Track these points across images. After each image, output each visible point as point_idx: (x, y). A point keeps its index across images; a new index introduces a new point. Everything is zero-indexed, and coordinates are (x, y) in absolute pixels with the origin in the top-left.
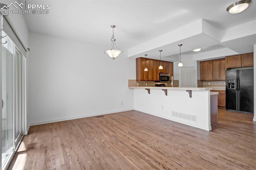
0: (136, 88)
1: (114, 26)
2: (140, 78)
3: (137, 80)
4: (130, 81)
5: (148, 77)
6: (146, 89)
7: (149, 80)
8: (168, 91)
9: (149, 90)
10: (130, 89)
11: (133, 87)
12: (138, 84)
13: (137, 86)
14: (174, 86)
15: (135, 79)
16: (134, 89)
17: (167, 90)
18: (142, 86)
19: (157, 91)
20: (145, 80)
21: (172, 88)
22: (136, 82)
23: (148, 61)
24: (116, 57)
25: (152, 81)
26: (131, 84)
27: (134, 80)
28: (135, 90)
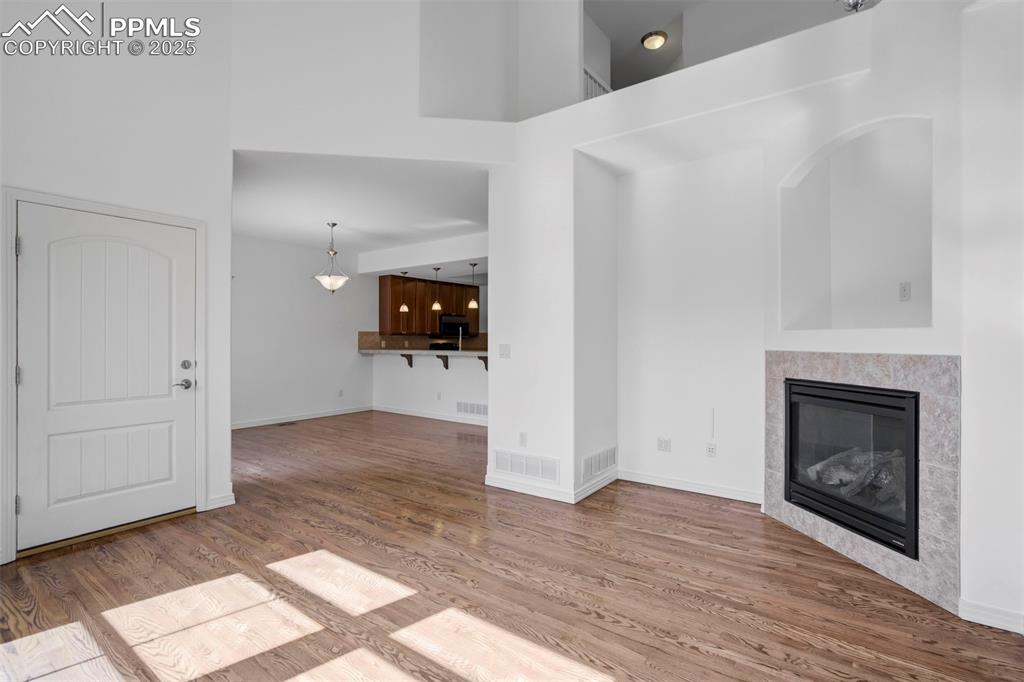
0: (379, 354)
1: (334, 225)
2: (389, 328)
3: (382, 333)
4: (362, 335)
5: (409, 325)
6: (402, 355)
7: (414, 334)
8: (450, 360)
9: (410, 359)
10: (364, 355)
11: (371, 351)
12: (383, 344)
13: (381, 348)
14: (463, 349)
15: (377, 329)
16: (372, 355)
17: (447, 357)
18: (394, 348)
19: (427, 361)
20: (401, 334)
21: (459, 353)
22: (378, 337)
23: (410, 285)
24: (339, 289)
25: (419, 335)
26: (366, 343)
27: (373, 333)
28: (375, 357)
